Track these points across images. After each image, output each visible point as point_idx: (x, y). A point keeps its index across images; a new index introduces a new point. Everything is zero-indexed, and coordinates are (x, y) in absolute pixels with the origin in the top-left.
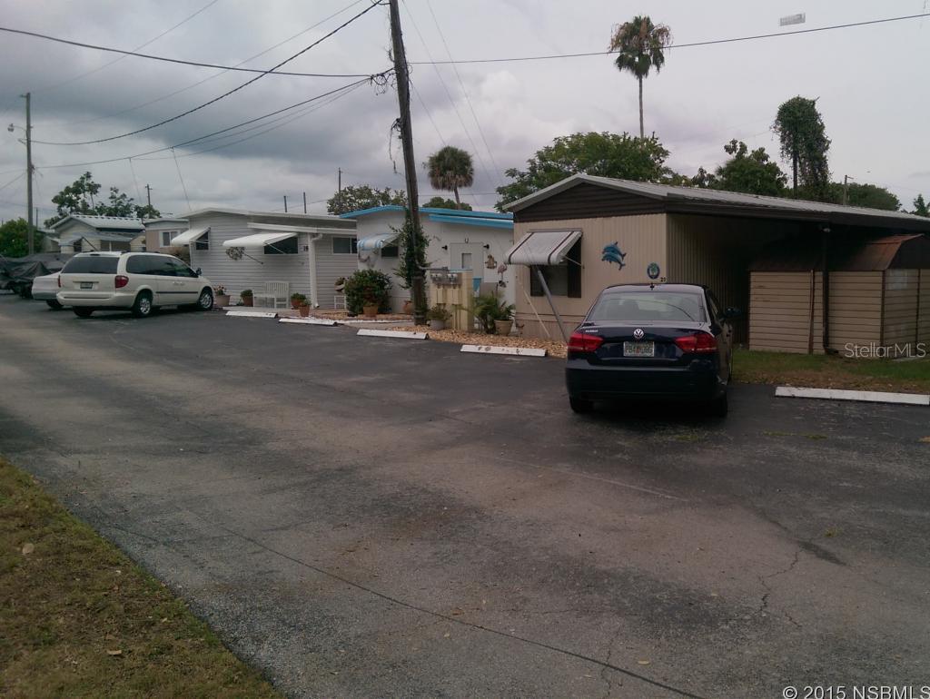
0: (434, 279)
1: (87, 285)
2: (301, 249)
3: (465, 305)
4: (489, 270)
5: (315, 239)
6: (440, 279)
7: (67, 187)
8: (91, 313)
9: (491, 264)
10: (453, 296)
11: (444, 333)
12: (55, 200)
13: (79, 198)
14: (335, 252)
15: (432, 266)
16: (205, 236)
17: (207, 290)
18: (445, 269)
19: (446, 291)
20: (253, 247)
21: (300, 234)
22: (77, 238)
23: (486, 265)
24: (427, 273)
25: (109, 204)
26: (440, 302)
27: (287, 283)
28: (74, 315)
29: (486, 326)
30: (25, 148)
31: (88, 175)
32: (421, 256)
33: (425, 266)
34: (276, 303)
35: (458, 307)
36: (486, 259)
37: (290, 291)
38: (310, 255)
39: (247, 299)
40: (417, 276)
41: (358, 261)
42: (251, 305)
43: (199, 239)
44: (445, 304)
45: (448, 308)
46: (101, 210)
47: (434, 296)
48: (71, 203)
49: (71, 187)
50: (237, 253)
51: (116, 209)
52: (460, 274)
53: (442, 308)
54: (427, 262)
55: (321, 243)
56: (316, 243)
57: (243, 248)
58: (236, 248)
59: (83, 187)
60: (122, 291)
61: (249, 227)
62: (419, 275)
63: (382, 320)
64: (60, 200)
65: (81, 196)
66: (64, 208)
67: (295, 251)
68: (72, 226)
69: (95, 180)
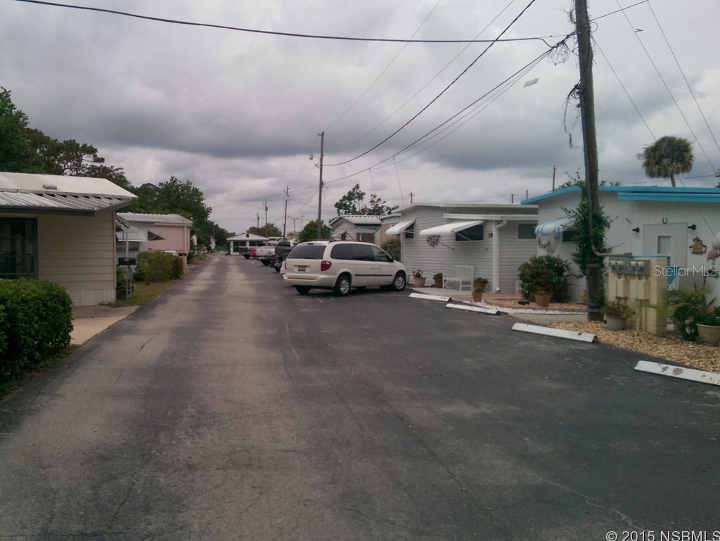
0: (614, 268)
1: (302, 268)
2: (486, 235)
3: (654, 300)
4: (694, 255)
5: (499, 226)
6: (621, 268)
7: (344, 196)
8: (309, 290)
9: (698, 248)
10: (637, 289)
11: (622, 334)
12: (337, 205)
13: (351, 204)
14: (519, 238)
15: (614, 252)
16: (411, 227)
17: (401, 273)
18: (629, 256)
19: (628, 282)
20: (446, 235)
21: (486, 221)
22: (343, 232)
23: (690, 251)
24: (606, 261)
25: (370, 207)
26: (621, 294)
27: (472, 267)
28: (297, 292)
29: (683, 330)
30: (319, 170)
31: (357, 187)
32: (599, 240)
33: (605, 251)
34: (461, 286)
35: (645, 303)
36: (691, 243)
37: (475, 274)
38: (494, 241)
39: (439, 282)
40: (592, 263)
41: (538, 246)
42: (440, 286)
43: (407, 229)
44: (626, 299)
45: (630, 304)
46: (363, 212)
47: (614, 288)
48: (346, 207)
49: (347, 195)
50: (434, 240)
51: (374, 210)
52: (647, 263)
53: (622, 302)
54: (607, 246)
55: (506, 229)
56: (501, 230)
57: (439, 236)
58: (434, 236)
59: (353, 195)
60: (326, 274)
61: (444, 217)
62: (596, 262)
63: (554, 310)
64: (339, 206)
65: (353, 201)
66: (341, 211)
67: (481, 238)
68: (341, 223)
69: (362, 189)
